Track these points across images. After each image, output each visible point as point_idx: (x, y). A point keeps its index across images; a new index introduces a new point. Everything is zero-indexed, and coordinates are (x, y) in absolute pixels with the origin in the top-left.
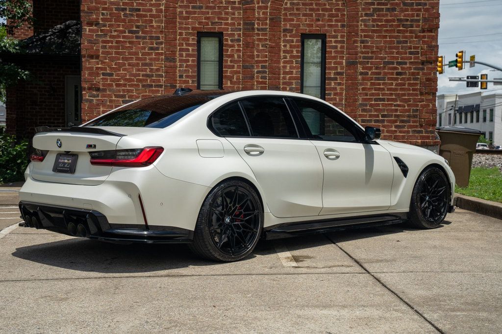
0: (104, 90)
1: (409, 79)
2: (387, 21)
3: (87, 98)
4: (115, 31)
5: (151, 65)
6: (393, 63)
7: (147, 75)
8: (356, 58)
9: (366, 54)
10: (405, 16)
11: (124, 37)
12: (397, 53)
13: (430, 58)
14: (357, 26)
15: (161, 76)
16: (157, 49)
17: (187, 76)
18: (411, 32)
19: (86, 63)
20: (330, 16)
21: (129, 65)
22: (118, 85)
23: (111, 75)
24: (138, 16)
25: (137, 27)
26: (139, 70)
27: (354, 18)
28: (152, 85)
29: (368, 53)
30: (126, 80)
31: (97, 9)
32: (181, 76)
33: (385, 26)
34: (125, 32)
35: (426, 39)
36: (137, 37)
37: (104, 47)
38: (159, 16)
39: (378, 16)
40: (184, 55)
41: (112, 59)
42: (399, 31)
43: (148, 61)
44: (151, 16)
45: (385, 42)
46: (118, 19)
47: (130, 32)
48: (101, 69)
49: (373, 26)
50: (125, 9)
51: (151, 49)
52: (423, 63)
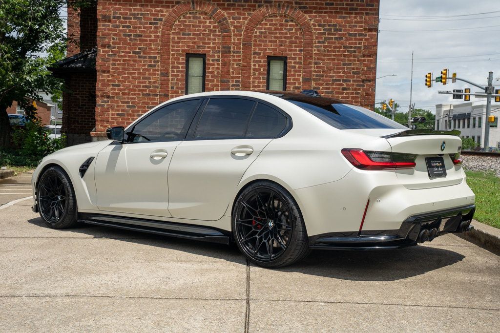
0: (113, 98)
1: (352, 94)
2: (335, 47)
3: (100, 103)
4: (123, 52)
5: (149, 78)
6: (340, 81)
7: (146, 87)
8: (311, 76)
9: (318, 73)
10: (349, 44)
11: (129, 57)
12: (343, 73)
13: (369, 77)
14: (312, 51)
15: (157, 87)
16: (155, 66)
17: (177, 88)
18: (354, 56)
19: (100, 77)
20: (290, 42)
21: (133, 78)
22: (123, 94)
23: (119, 86)
24: (140, 40)
25: (140, 49)
26: (140, 82)
27: (310, 44)
28: (150, 94)
29: (320, 72)
30: (130, 90)
31: (109, 35)
32: (172, 88)
33: (334, 51)
34: (130, 53)
35: (366, 63)
36: (139, 57)
37: (114, 64)
38: (156, 41)
39: (329, 43)
40: (175, 71)
41: (119, 74)
42: (345, 56)
43: (147, 75)
44: (151, 40)
45: (334, 64)
46: (125, 43)
47: (134, 53)
48: (111, 81)
49: (325, 51)
50: (131, 35)
51: (150, 66)
52: (363, 81)
